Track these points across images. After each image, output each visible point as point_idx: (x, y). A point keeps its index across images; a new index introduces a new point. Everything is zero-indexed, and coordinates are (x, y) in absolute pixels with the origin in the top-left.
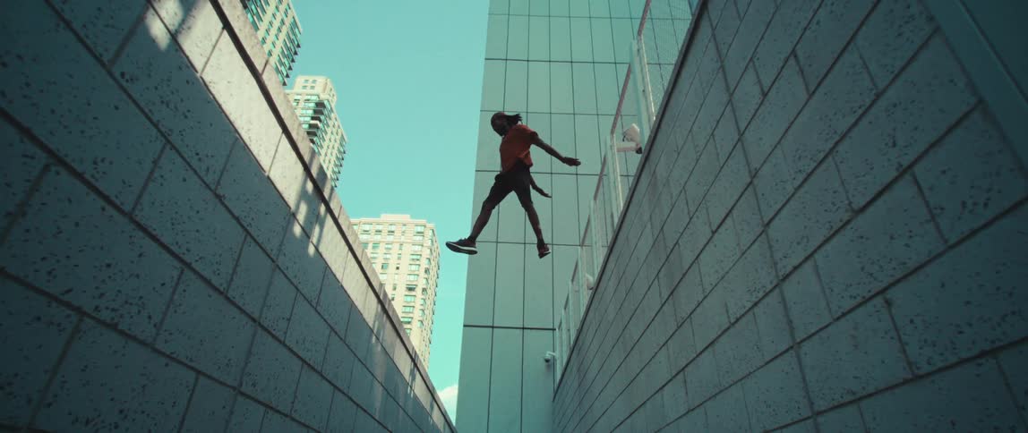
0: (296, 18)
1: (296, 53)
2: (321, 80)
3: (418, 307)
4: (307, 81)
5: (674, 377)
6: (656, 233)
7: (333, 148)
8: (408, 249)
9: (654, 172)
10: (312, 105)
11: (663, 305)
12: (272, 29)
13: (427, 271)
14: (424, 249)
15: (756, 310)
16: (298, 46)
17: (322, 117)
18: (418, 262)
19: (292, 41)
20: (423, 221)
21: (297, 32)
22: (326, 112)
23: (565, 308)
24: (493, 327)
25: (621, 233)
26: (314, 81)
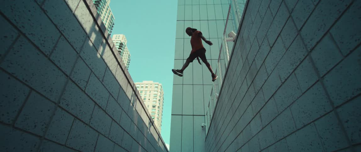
0: (113, 15)
1: (113, 27)
2: (121, 36)
3: (156, 113)
4: (117, 36)
5: (255, 116)
6: (244, 60)
7: (126, 59)
8: (153, 93)
9: (242, 37)
10: (119, 44)
11: (249, 88)
12: (105, 19)
13: (159, 100)
14: (158, 93)
15: (296, 72)
16: (114, 24)
17: (122, 48)
18: (156, 97)
19: (111, 23)
20: (158, 83)
21: (113, 20)
22: (123, 46)
23: (209, 107)
24: (182, 115)
25: (229, 69)
26: (119, 36)
